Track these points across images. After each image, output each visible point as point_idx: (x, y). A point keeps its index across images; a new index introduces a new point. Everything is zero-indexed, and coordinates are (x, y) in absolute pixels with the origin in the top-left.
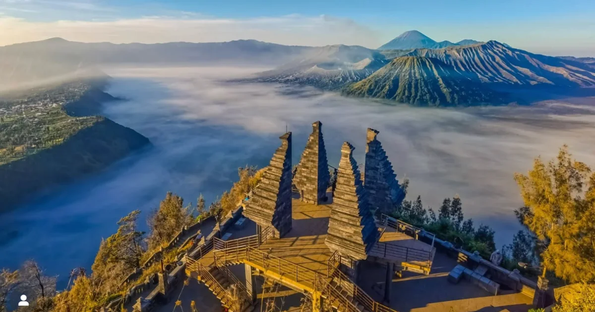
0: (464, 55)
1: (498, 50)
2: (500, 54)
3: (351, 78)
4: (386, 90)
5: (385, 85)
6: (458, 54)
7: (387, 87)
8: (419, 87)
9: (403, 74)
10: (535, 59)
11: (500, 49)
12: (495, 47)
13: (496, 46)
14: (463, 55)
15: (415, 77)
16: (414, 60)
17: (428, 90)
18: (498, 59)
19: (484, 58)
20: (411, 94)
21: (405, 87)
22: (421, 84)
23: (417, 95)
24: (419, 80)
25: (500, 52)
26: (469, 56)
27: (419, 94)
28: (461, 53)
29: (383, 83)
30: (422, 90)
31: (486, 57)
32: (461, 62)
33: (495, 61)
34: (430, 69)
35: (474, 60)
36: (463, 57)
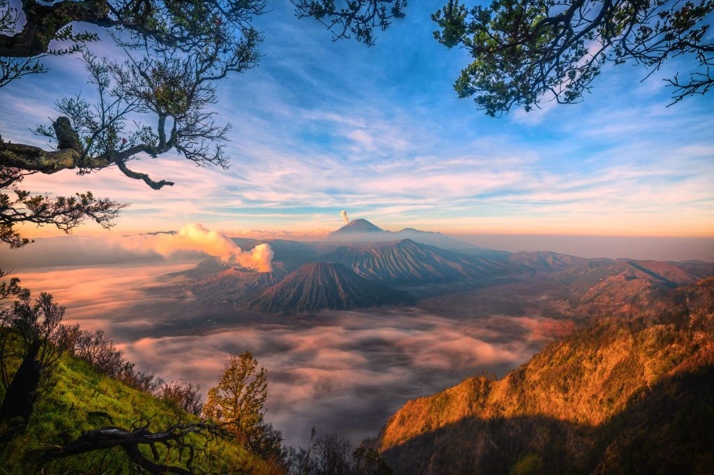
4: (290, 298)
7: (292, 295)
10: (439, 256)
15: (318, 284)
17: (328, 297)
18: (409, 257)
19: (398, 256)
20: (311, 302)
21: (307, 294)
23: (317, 303)
26: (385, 254)
32: (378, 260)
33: (406, 258)
34: (332, 276)
35: (389, 259)
36: (379, 256)
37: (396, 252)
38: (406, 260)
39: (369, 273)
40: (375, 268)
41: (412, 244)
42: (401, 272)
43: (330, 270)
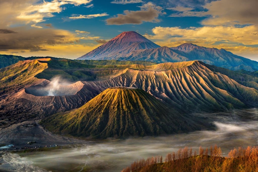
0: (173, 76)
1: (202, 71)
2: (204, 76)
3: (64, 105)
4: (98, 123)
5: (97, 117)
6: (167, 76)
7: (98, 120)
8: (126, 119)
9: (112, 107)
10: (232, 80)
11: (204, 71)
12: (199, 68)
13: (201, 67)
14: (171, 77)
15: (123, 110)
16: (121, 92)
17: (135, 122)
18: (202, 80)
19: (190, 80)
20: (120, 127)
21: (114, 119)
22: (128, 117)
23: (125, 127)
24: (126, 113)
25: (203, 73)
26: (177, 78)
27: (126, 126)
28: (170, 75)
29: (94, 116)
30: (129, 122)
31: (191, 78)
32: (170, 84)
33: (199, 82)
34: (135, 101)
35: (181, 82)
36: (171, 79)
37: (188, 76)
38: (198, 84)
39: (162, 97)
40: (167, 93)
41: (204, 67)
42: (194, 96)
43: (133, 95)
